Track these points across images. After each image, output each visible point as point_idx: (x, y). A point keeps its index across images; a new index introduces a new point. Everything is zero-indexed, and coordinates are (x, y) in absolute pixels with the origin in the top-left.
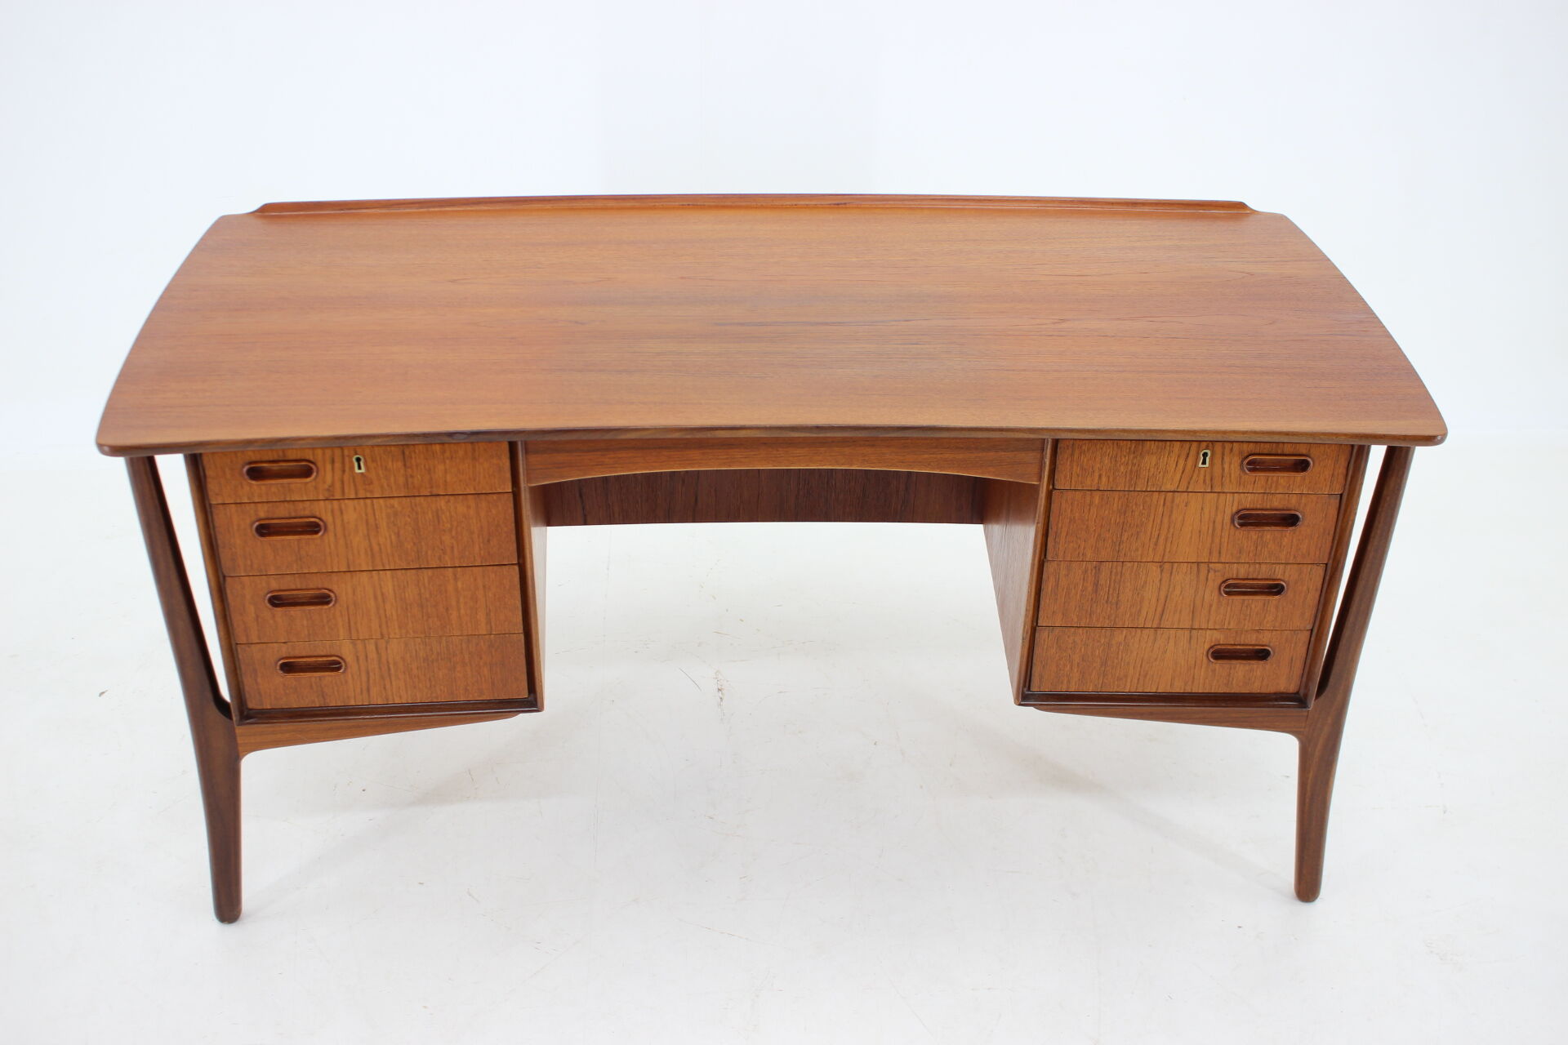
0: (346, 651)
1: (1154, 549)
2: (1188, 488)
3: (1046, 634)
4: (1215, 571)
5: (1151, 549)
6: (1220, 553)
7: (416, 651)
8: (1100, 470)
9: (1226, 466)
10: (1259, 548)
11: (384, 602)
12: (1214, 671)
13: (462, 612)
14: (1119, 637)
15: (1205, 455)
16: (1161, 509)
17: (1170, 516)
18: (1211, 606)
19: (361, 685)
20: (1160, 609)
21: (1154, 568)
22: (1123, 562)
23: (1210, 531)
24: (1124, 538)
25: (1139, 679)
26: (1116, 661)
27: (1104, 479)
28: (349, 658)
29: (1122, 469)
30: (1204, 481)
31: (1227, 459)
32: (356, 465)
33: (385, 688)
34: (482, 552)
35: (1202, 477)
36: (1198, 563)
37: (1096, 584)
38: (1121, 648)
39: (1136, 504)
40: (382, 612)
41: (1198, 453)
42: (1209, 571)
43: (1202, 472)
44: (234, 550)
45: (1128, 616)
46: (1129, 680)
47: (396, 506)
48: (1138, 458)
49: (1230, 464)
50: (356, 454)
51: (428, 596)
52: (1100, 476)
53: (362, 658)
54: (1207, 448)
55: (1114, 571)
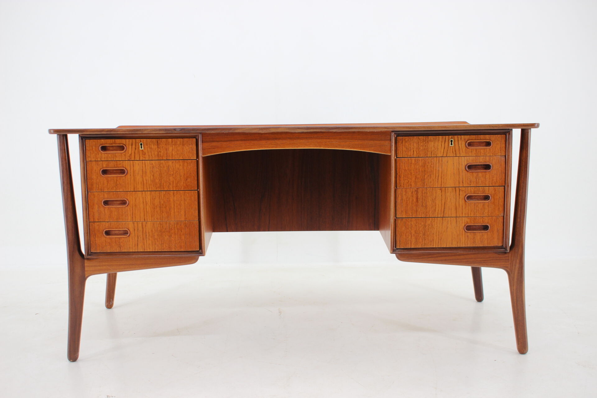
0: (131, 226)
1: (437, 182)
2: (447, 155)
3: (400, 221)
4: (462, 191)
5: (436, 182)
6: (463, 182)
7: (157, 227)
8: (413, 149)
9: (460, 146)
10: (477, 180)
11: (146, 205)
12: (468, 236)
13: (176, 210)
14: (429, 222)
15: (452, 141)
16: (438, 164)
17: (442, 167)
18: (463, 206)
19: (135, 242)
20: (443, 208)
21: (439, 190)
22: (426, 188)
23: (458, 173)
24: (426, 177)
25: (438, 241)
26: (428, 233)
27: (415, 153)
28: (131, 230)
29: (421, 148)
30: (453, 152)
31: (460, 142)
32: (140, 146)
33: (144, 244)
34: (184, 184)
35: (451, 150)
36: (455, 187)
37: (417, 198)
38: (430, 227)
39: (428, 163)
40: (145, 209)
41: (449, 140)
42: (460, 191)
43: (451, 148)
44: (92, 181)
45: (431, 212)
46: (435, 242)
47: (154, 164)
48: (427, 143)
49: (461, 144)
50: (141, 142)
51: (163, 203)
52: (413, 151)
53: (136, 230)
54: (452, 138)
55: (423, 192)
